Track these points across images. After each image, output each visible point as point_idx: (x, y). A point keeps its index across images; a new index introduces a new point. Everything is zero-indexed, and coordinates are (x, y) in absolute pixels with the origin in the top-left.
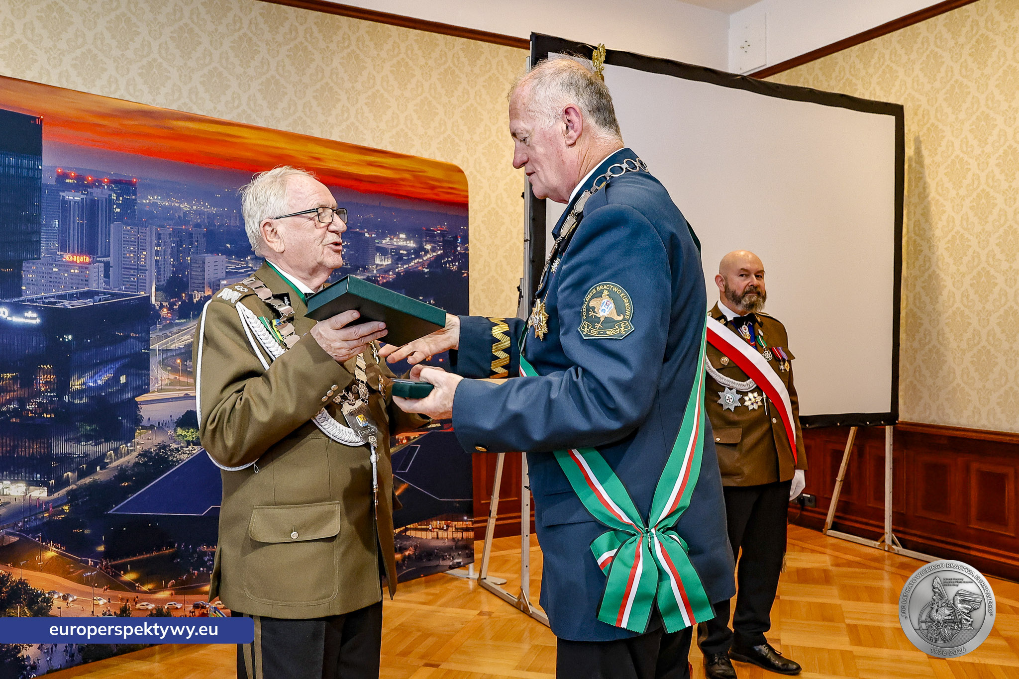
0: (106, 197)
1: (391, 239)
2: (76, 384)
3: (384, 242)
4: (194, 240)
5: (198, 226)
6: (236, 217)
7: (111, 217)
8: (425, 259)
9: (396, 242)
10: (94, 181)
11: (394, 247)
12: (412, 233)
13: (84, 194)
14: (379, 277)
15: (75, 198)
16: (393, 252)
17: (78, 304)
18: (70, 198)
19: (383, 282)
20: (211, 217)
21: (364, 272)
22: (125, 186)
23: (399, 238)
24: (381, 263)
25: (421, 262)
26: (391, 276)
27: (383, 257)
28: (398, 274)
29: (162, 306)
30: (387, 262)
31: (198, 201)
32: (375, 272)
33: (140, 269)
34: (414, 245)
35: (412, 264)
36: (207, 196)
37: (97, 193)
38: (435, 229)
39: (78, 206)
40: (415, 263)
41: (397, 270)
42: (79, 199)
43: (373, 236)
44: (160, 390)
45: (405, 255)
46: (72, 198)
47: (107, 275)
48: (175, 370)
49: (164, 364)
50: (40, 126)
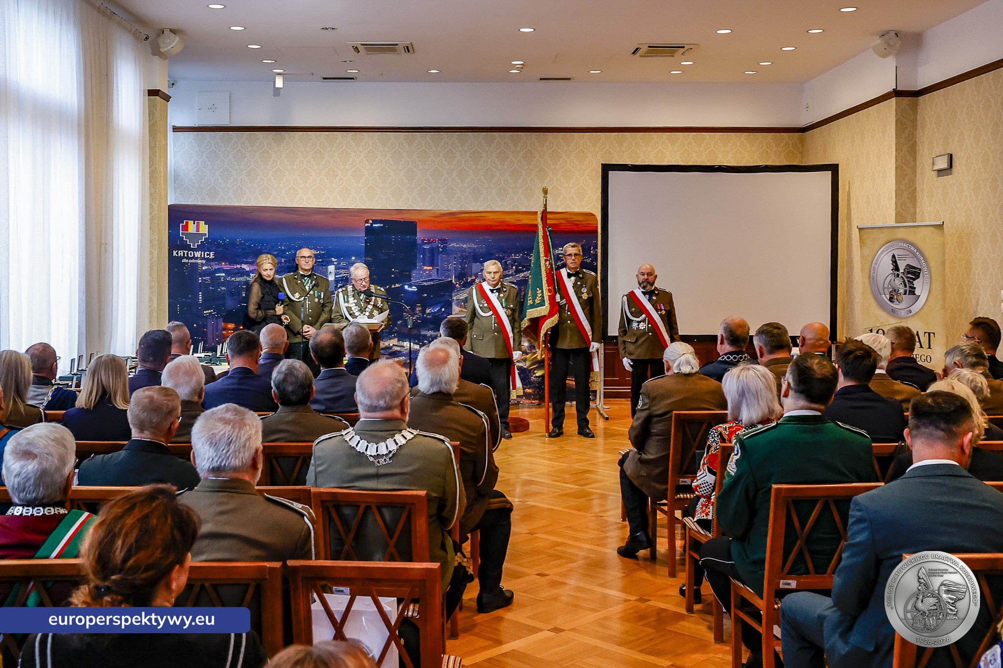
0: (437, 245)
2: (428, 311)
4: (468, 258)
5: (469, 253)
7: (439, 253)
10: (433, 240)
17: (429, 283)
18: (426, 247)
20: (474, 249)
22: (443, 241)
28: (559, 265)
29: (456, 284)
33: (448, 270)
36: (474, 241)
37: (434, 245)
39: (428, 250)
42: (428, 247)
44: (456, 314)
47: (438, 273)
48: (461, 307)
49: (457, 305)
50: (416, 224)
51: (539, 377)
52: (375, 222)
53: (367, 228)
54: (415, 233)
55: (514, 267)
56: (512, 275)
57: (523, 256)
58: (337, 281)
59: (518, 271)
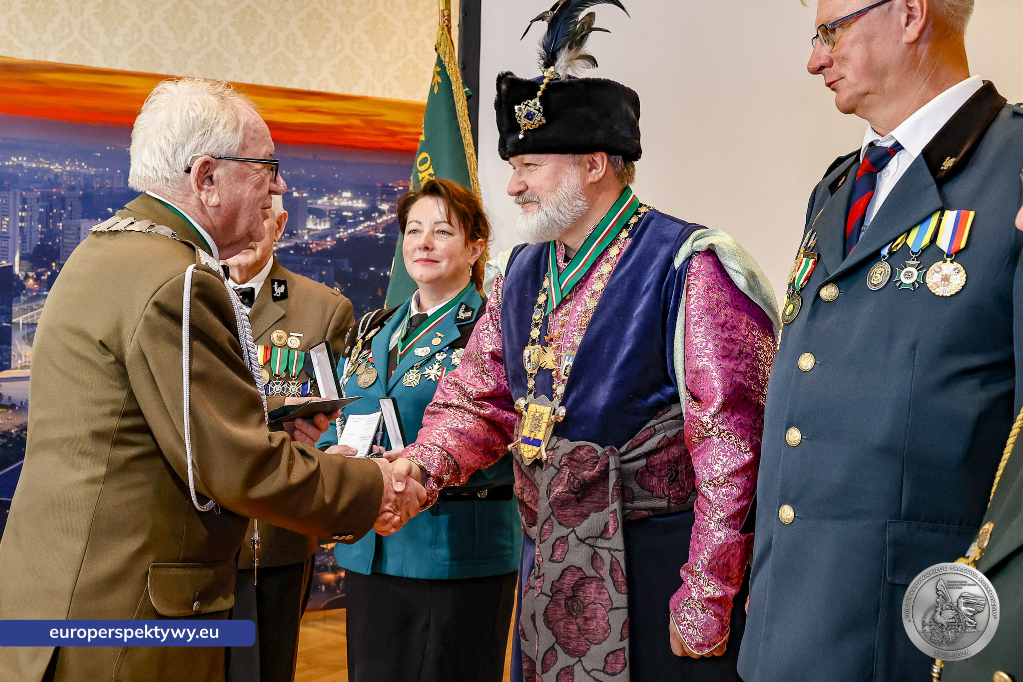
1: (330, 199)
3: (320, 202)
4: (67, 203)
5: (72, 188)
6: (120, 177)
8: (379, 221)
9: (336, 202)
11: (334, 208)
12: (359, 191)
14: (312, 244)
16: (333, 214)
19: (318, 251)
20: (88, 179)
21: (291, 238)
23: (342, 198)
24: (315, 227)
25: (373, 226)
26: (329, 242)
27: (318, 221)
28: (340, 240)
29: (27, 277)
30: (324, 226)
31: (73, 161)
32: (306, 237)
34: (364, 205)
35: (361, 227)
36: (85, 155)
38: (395, 185)
40: (364, 227)
41: (338, 236)
43: (305, 195)
44: (23, 368)
45: (350, 218)
49: (28, 339)
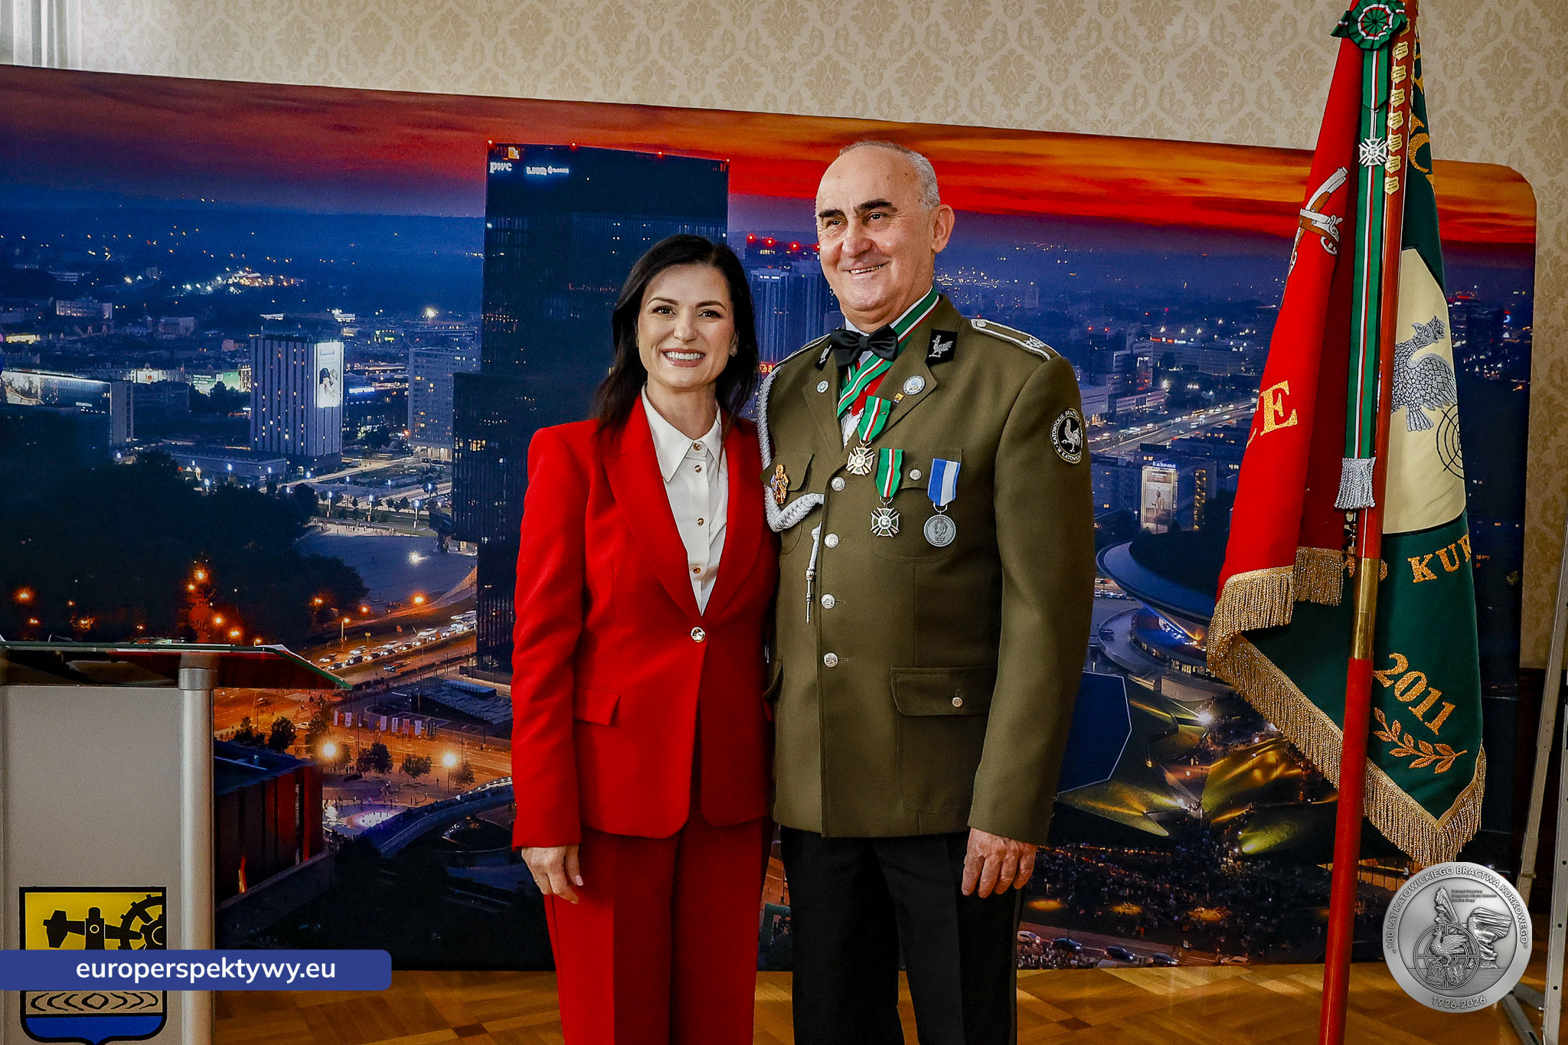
0: (818, 273)
6: (1034, 292)
7: (824, 304)
10: (800, 248)
13: (785, 270)
15: (773, 278)
18: (765, 277)
20: (989, 295)
31: (968, 270)
36: (984, 260)
37: (806, 269)
39: (777, 291)
42: (778, 278)
46: (768, 277)
50: (725, 175)
51: (1255, 857)
52: (533, 154)
53: (496, 182)
54: (720, 216)
55: (1165, 384)
56: (1153, 417)
57: (1206, 339)
58: (353, 409)
59: (1180, 402)
